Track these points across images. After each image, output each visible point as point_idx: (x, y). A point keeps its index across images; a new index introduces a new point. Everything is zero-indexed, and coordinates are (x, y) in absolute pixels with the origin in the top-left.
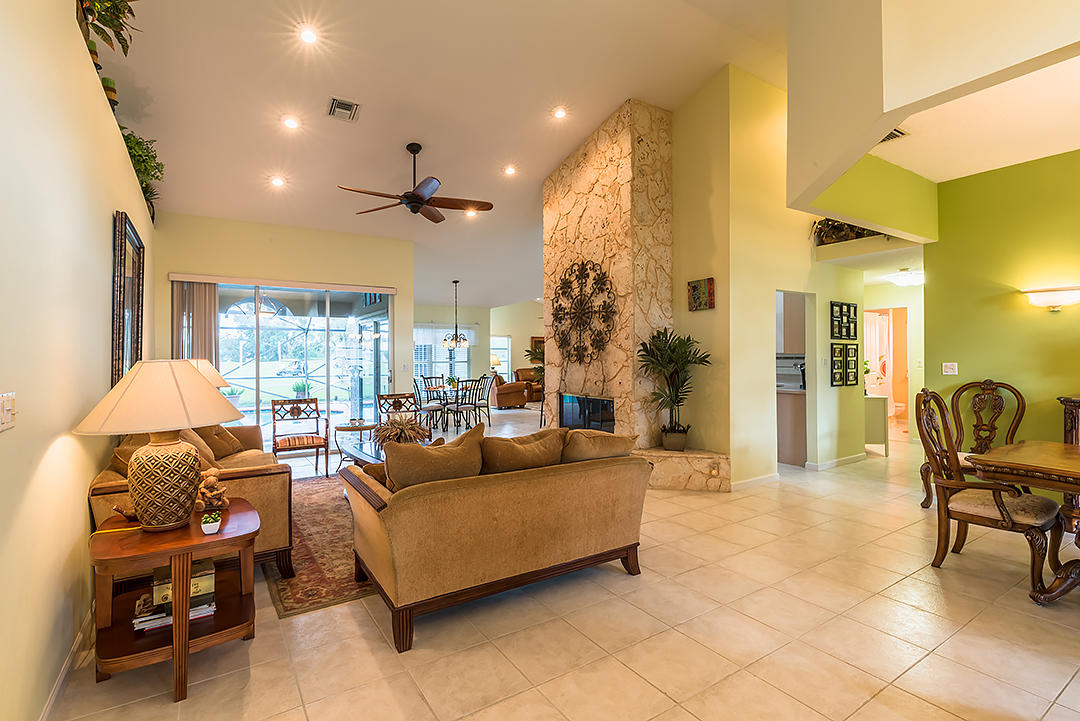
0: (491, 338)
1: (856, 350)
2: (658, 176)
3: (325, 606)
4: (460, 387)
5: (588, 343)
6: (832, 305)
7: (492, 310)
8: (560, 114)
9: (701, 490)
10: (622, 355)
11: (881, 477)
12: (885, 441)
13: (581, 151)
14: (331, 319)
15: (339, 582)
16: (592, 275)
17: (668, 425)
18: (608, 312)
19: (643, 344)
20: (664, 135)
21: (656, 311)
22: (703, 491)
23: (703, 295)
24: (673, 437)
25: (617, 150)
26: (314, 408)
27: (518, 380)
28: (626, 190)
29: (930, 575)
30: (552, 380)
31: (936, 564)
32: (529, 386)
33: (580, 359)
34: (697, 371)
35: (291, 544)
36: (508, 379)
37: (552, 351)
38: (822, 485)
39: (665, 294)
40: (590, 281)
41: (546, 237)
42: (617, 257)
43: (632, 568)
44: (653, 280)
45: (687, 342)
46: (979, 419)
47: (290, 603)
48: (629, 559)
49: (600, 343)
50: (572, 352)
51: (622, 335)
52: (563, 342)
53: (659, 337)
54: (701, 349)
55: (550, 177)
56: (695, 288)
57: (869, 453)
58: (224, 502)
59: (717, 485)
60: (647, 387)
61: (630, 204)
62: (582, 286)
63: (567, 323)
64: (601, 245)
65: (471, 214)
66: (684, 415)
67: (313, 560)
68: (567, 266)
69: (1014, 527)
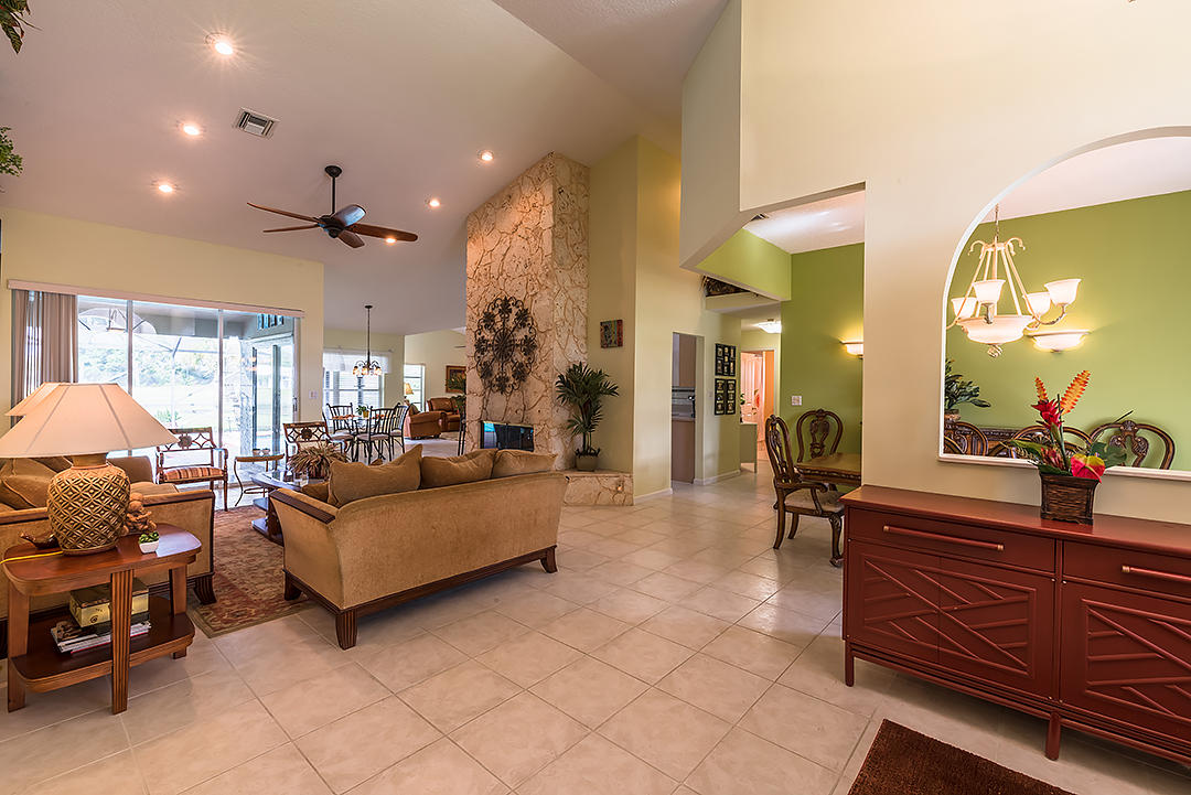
0: (405, 366)
1: (735, 385)
2: (576, 225)
3: (257, 624)
4: (373, 415)
5: (509, 375)
6: (717, 346)
7: (406, 337)
8: (487, 157)
9: (608, 505)
10: (542, 386)
11: (751, 488)
12: (754, 460)
13: (506, 193)
14: (224, 340)
15: (268, 602)
16: (515, 310)
17: (581, 450)
18: (529, 346)
19: (561, 376)
20: (583, 188)
21: (572, 347)
22: (611, 505)
23: (613, 334)
24: (585, 459)
25: (540, 197)
26: (208, 438)
27: (431, 409)
28: (547, 236)
29: (772, 555)
30: (473, 407)
31: (776, 547)
32: (444, 416)
33: (502, 389)
34: (606, 400)
35: (212, 570)
36: (422, 408)
37: (473, 380)
38: (706, 498)
39: (580, 331)
40: (513, 317)
41: (470, 271)
42: (539, 296)
43: (550, 567)
44: (570, 319)
45: (599, 375)
46: (814, 439)
47: (218, 624)
48: (547, 560)
49: (521, 374)
50: (494, 382)
51: (542, 367)
52: (486, 372)
53: (575, 370)
54: (610, 382)
55: (474, 213)
56: (606, 328)
57: (742, 470)
58: (150, 526)
59: (621, 501)
60: (562, 415)
61: (550, 247)
62: (505, 320)
63: (488, 356)
64: (524, 284)
65: (391, 240)
66: (595, 439)
67: (233, 587)
68: (489, 300)
69: (823, 514)
